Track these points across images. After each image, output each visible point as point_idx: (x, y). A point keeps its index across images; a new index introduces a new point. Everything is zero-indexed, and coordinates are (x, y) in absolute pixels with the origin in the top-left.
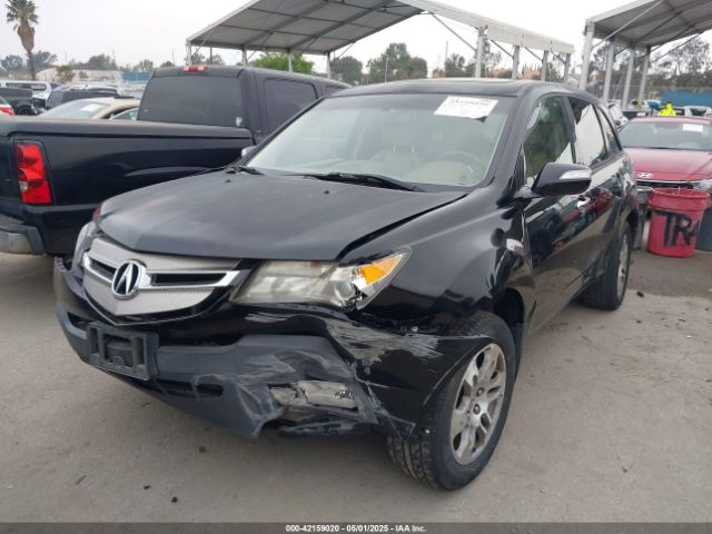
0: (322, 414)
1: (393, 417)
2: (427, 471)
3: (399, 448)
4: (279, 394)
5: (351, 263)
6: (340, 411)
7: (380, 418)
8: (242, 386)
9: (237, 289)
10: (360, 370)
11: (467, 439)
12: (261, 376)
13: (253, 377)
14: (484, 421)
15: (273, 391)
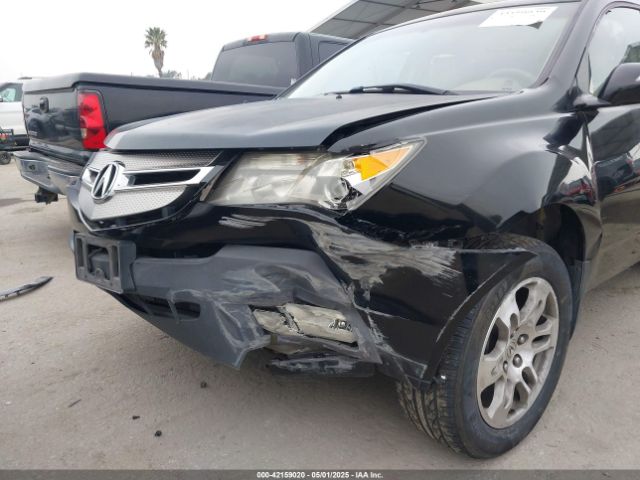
0: (317, 348)
1: (399, 356)
2: (444, 430)
3: (410, 397)
4: (263, 319)
5: (344, 153)
6: (336, 345)
7: (384, 357)
8: (219, 305)
9: (210, 187)
10: (359, 294)
11: (502, 396)
12: (241, 293)
13: (232, 294)
14: (527, 376)
15: (257, 313)
